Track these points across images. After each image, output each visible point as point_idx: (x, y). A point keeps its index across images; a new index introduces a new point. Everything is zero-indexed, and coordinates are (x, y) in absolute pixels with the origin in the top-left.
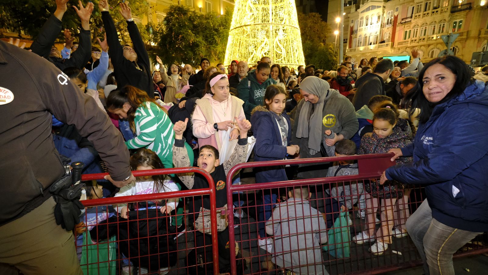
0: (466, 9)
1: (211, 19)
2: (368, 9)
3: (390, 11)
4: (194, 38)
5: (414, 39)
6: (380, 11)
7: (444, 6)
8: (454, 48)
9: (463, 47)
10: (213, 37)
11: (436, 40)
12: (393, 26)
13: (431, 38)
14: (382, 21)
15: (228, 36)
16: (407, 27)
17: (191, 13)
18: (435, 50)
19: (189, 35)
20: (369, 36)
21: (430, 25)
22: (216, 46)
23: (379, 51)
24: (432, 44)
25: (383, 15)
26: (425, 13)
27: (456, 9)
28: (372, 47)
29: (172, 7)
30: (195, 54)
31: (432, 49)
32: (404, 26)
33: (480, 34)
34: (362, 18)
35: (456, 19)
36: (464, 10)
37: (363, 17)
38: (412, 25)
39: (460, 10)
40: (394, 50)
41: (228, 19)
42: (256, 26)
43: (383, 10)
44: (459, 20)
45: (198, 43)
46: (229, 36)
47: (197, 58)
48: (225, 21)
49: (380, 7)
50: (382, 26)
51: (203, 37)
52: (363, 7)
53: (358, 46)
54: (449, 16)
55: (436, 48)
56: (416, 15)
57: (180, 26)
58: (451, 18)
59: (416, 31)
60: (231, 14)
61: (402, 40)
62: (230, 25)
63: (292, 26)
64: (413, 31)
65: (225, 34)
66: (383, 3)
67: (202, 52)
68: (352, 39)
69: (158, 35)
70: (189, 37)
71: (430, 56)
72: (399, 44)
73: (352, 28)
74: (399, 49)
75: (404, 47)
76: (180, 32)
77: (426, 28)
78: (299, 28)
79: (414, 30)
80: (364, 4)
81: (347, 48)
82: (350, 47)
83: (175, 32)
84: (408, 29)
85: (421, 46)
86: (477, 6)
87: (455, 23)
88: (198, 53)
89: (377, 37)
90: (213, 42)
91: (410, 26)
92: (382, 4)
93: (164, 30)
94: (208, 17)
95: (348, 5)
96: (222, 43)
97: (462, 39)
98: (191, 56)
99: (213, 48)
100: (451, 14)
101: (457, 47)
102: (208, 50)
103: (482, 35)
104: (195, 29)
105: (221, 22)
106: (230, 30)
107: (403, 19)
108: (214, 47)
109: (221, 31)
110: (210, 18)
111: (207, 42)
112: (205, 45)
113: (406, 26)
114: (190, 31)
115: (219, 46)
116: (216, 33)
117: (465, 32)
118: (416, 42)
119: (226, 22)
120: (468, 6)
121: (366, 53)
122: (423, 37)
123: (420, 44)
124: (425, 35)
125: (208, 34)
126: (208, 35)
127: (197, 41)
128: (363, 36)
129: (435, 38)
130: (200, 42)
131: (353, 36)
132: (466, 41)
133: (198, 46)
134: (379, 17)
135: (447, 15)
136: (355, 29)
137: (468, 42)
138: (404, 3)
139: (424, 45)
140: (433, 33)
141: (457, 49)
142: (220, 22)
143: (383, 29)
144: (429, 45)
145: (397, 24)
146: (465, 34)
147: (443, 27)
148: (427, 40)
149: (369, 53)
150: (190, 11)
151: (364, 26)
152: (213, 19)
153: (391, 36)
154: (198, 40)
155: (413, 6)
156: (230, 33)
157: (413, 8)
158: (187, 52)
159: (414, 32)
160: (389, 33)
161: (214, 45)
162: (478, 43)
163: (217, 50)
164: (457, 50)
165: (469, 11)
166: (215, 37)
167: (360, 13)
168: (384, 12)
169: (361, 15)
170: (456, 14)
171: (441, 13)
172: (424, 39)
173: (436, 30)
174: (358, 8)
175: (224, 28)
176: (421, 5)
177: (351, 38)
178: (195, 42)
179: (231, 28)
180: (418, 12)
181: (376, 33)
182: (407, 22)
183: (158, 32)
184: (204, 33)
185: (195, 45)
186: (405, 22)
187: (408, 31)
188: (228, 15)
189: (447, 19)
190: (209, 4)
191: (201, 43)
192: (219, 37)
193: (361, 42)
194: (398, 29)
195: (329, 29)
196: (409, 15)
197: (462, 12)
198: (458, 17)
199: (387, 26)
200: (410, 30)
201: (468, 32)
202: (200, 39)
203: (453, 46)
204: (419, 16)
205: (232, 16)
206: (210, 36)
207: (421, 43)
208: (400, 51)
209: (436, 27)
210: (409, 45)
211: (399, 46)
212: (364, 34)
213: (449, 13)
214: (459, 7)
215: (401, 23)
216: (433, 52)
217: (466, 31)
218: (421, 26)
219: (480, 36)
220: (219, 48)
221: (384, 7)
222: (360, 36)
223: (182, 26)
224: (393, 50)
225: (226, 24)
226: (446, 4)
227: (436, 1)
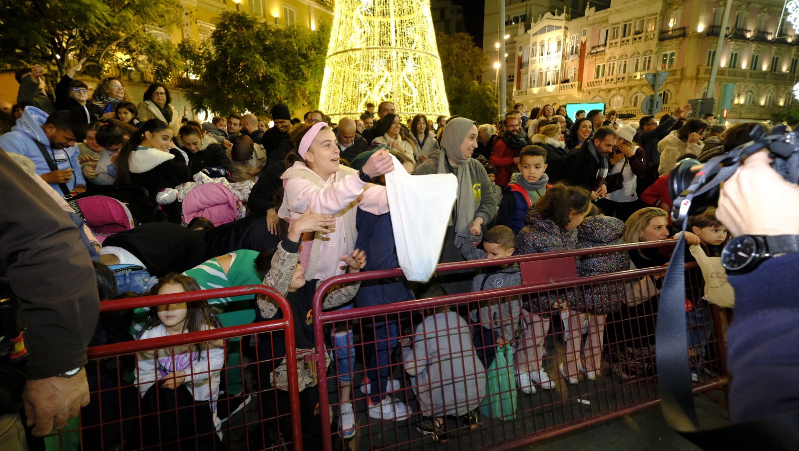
0: (679, 36)
1: (295, 37)
2: (543, 31)
3: (575, 35)
4: (265, 68)
5: (610, 78)
6: (559, 33)
7: (649, 30)
8: (664, 92)
9: (677, 92)
10: (298, 68)
11: (640, 80)
12: (580, 57)
13: (633, 77)
14: (564, 51)
15: (323, 66)
16: (600, 59)
17: (259, 26)
18: (639, 95)
19: (257, 63)
20: (546, 72)
21: (631, 57)
22: (303, 82)
23: (562, 95)
24: (635, 86)
25: (565, 40)
26: (623, 39)
27: (666, 35)
28: (551, 89)
29: (225, 15)
30: (268, 95)
31: (636, 93)
32: (595, 58)
33: (698, 73)
34: (535, 44)
35: (666, 51)
36: (676, 37)
37: (536, 42)
38: (607, 57)
39: (671, 38)
40: (583, 94)
41: (324, 38)
42: (370, 50)
43: (565, 33)
44: (671, 52)
45: (272, 76)
46: (326, 65)
47: (271, 101)
48: (318, 41)
49: (560, 28)
50: (564, 57)
51: (282, 66)
52: (535, 28)
53: (531, 87)
54: (657, 46)
55: (641, 92)
56: (611, 42)
57: (240, 47)
58: (659, 49)
59: (612, 66)
60: (329, 30)
61: (593, 79)
62: (326, 48)
63: (427, 53)
64: (608, 66)
65: (319, 62)
66: (564, 21)
67: (280, 92)
68: (522, 75)
69: (201, 61)
70: (257, 66)
71: (633, 103)
72: (589, 84)
73: (520, 59)
74: (589, 93)
75: (597, 89)
76: (240, 57)
77: (625, 62)
78: (439, 57)
79: (610, 64)
80: (537, 22)
81: (515, 89)
82: (519, 88)
83: (231, 57)
84: (601, 62)
85: (620, 89)
86: (693, 33)
87: (665, 55)
88: (273, 94)
89: (558, 73)
90: (298, 74)
91: (603, 59)
92: (563, 24)
93: (213, 52)
94: (290, 34)
95: (513, 23)
96: (314, 78)
97: (675, 80)
98: (261, 98)
99: (299, 85)
100: (659, 43)
101: (669, 91)
102: (291, 88)
103: (702, 75)
104: (268, 53)
105: (312, 42)
106: (328, 56)
107: (593, 48)
108: (301, 84)
109: (312, 57)
110: (293, 36)
111: (289, 75)
112: (284, 80)
113: (598, 58)
114: (258, 56)
115: (309, 82)
116: (304, 61)
117: (678, 70)
118: (612, 82)
119: (320, 43)
120: (681, 32)
121: (542, 98)
122: (621, 75)
123: (619, 86)
124: (624, 72)
125: (290, 61)
126: (290, 64)
127: (271, 74)
128: (537, 72)
129: (638, 77)
130: (276, 75)
131: (523, 71)
132: (680, 83)
133: (272, 81)
134: (559, 43)
135: (654, 44)
136: (525, 60)
137: (683, 84)
138: (595, 24)
139: (624, 88)
140: (636, 70)
141: (669, 94)
142: (309, 42)
143: (565, 61)
144: (631, 88)
145: (586, 54)
146: (679, 73)
147: (649, 61)
148: (628, 80)
149: (546, 97)
150: (257, 23)
151: (538, 57)
152: (297, 38)
153: (577, 72)
154: (272, 71)
155: (607, 29)
156: (327, 61)
157: (607, 31)
158: (255, 92)
159: (610, 67)
160: (575, 69)
161: (300, 81)
162: (696, 86)
163: (305, 89)
164: (669, 97)
165: (683, 40)
166: (301, 66)
167: (531, 35)
168: (566, 36)
169: (533, 40)
170: (666, 42)
171: (646, 40)
172: (623, 78)
173: (640, 66)
174: (528, 27)
175: (317, 53)
176: (617, 27)
177: (519, 74)
178: (267, 75)
179: (329, 54)
180: (613, 38)
181: (556, 67)
182: (599, 52)
183: (202, 57)
184: (283, 60)
185: (268, 81)
186: (597, 52)
187: (601, 65)
188: (323, 32)
189: (654, 50)
190: (291, 13)
191: (278, 77)
192: (309, 67)
193: (534, 81)
194: (586, 61)
195: (486, 60)
196: (602, 42)
197: (674, 40)
198: (669, 48)
199: (572, 58)
200: (604, 65)
201: (683, 70)
202: (276, 70)
203: (664, 90)
204: (616, 43)
205: (330, 33)
206: (294, 65)
207: (620, 84)
208: (591, 96)
209: (639, 61)
210: (603, 87)
211: (589, 88)
212: (539, 69)
213: (656, 41)
214: (670, 33)
215: (591, 54)
216: (636, 98)
217: (680, 68)
218: (619, 59)
219: (699, 76)
220: (309, 86)
221: (566, 28)
222: (532, 72)
223: (244, 47)
224: (581, 94)
225: (321, 46)
226: (651, 27)
227: (638, 23)
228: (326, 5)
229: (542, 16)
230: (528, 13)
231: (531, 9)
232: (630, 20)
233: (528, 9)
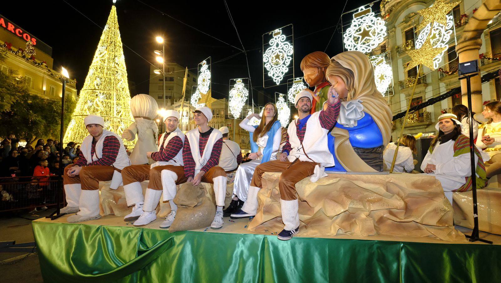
2: (180, 106)
4: (34, 118)
10: (53, 118)
14: (189, 117)
19: (30, 115)
21: (216, 123)
22: (56, 125)
25: (190, 112)
33: (239, 133)
43: (190, 109)
44: (230, 123)
45: (37, 121)
49: (188, 106)
50: (190, 119)
51: (43, 116)
52: (176, 104)
66: (189, 104)
67: (40, 129)
80: (177, 102)
87: (228, 124)
89: (187, 126)
102: (47, 128)
103: (240, 133)
106: (73, 115)
108: (54, 126)
111: (47, 121)
112: (44, 124)
114: (31, 111)
115: (59, 126)
116: (57, 115)
119: (68, 108)
125: (48, 114)
130: (39, 121)
133: (37, 124)
134: (187, 113)
135: (224, 119)
143: (190, 121)
166: (56, 118)
167: (174, 107)
168: (190, 110)
174: (173, 103)
175: (67, 113)
181: (186, 123)
184: (43, 113)
185: (35, 123)
191: (41, 122)
198: (229, 122)
202: (39, 118)
209: (219, 125)
221: (190, 107)
226: (222, 113)
227: (218, 111)
228: (55, 78)
229: (179, 100)
230: (172, 96)
231: (173, 94)
232: (215, 109)
233: (172, 93)
